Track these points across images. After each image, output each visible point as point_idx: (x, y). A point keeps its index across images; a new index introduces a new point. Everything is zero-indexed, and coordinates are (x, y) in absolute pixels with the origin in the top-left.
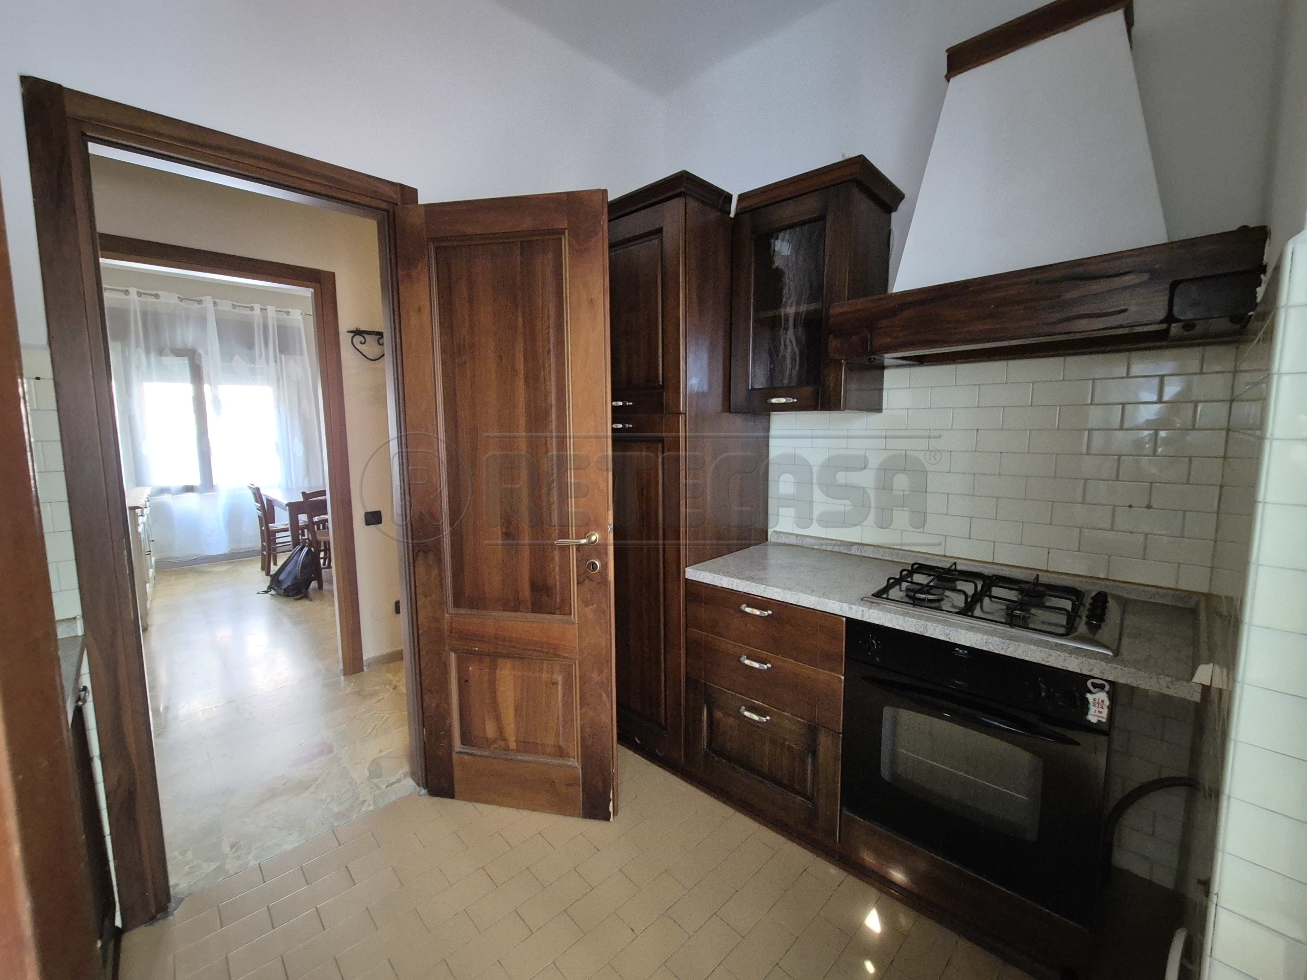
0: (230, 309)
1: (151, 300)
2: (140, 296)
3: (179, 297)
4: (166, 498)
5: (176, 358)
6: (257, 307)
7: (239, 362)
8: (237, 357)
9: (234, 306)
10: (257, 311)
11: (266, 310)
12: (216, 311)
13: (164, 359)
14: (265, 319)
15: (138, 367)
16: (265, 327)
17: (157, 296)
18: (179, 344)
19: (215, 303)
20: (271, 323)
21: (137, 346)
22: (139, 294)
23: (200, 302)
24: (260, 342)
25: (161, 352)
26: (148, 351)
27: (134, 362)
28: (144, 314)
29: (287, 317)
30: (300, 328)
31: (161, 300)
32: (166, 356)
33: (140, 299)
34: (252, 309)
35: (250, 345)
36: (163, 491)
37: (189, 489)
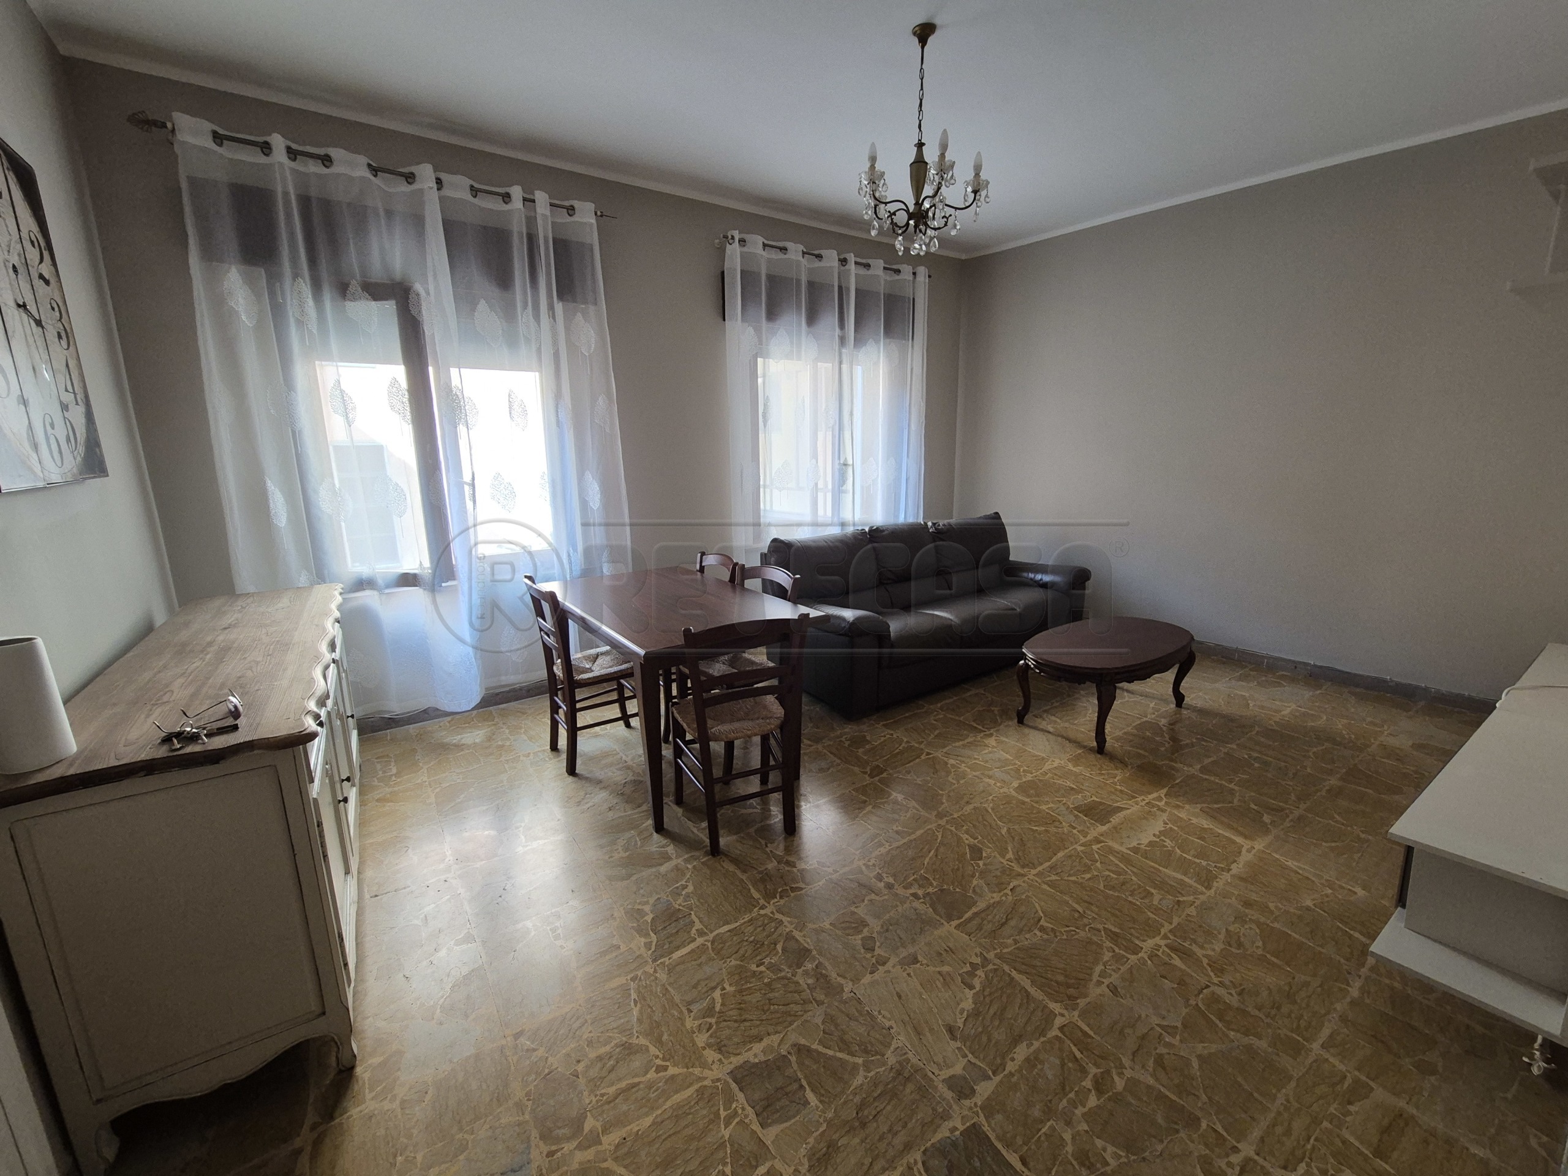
0: (467, 196)
1: (314, 168)
2: (294, 160)
3: (369, 165)
4: (368, 598)
5: (373, 304)
6: (517, 192)
7: (486, 314)
8: (482, 305)
9: (475, 192)
10: (517, 203)
11: (534, 201)
12: (442, 199)
13: (349, 304)
14: (531, 221)
15: (300, 323)
16: (532, 239)
17: (327, 160)
18: (377, 274)
19: (439, 182)
20: (544, 232)
21: (296, 276)
22: (292, 154)
23: (410, 178)
24: (524, 271)
25: (343, 290)
26: (317, 286)
27: (292, 312)
28: (305, 202)
29: (570, 219)
30: (591, 245)
31: (335, 169)
32: (354, 300)
33: (292, 164)
34: (507, 198)
35: (503, 279)
36: (362, 584)
37: (408, 580)
